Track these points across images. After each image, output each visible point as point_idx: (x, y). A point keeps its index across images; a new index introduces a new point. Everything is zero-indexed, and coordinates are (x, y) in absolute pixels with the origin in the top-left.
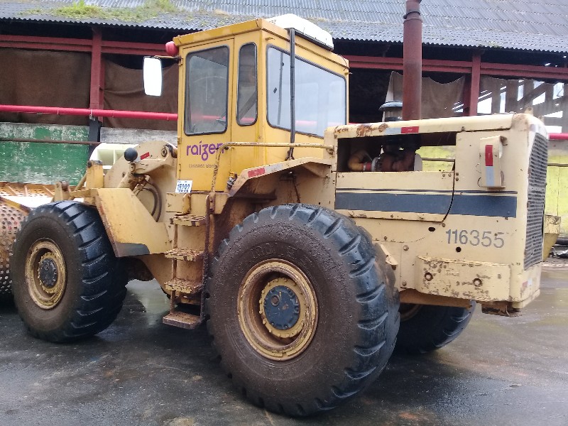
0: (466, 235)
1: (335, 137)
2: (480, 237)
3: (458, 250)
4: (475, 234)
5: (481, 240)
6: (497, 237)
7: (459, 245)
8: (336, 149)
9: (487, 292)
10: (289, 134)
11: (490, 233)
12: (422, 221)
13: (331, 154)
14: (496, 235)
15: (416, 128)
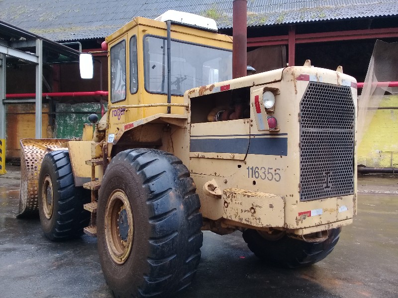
0: (258, 171)
1: (189, 97)
2: (266, 173)
3: (254, 183)
4: (263, 170)
5: (267, 176)
6: (276, 172)
7: (254, 179)
8: (190, 106)
9: (259, 219)
10: (166, 97)
11: (272, 169)
12: (233, 160)
13: (187, 110)
14: (275, 171)
15: (228, 86)
